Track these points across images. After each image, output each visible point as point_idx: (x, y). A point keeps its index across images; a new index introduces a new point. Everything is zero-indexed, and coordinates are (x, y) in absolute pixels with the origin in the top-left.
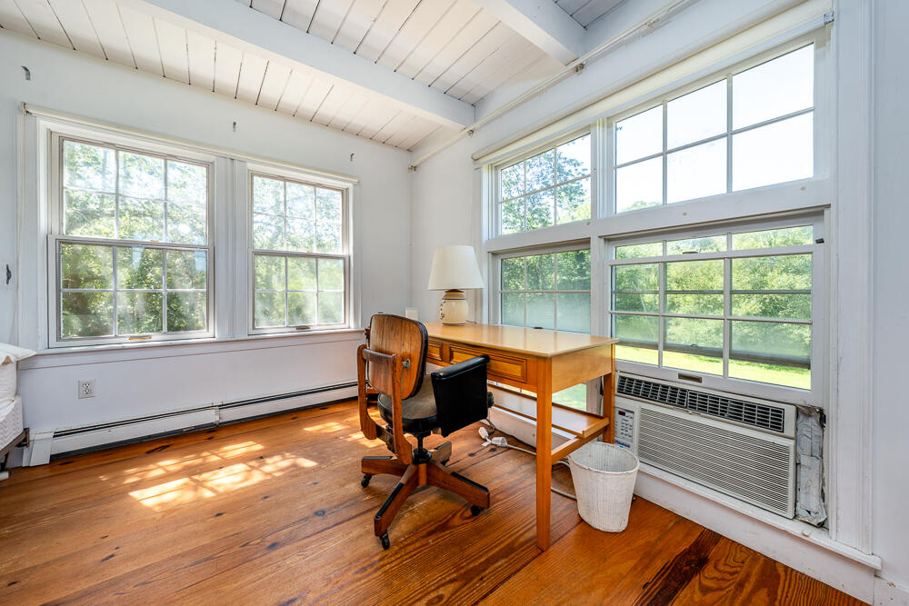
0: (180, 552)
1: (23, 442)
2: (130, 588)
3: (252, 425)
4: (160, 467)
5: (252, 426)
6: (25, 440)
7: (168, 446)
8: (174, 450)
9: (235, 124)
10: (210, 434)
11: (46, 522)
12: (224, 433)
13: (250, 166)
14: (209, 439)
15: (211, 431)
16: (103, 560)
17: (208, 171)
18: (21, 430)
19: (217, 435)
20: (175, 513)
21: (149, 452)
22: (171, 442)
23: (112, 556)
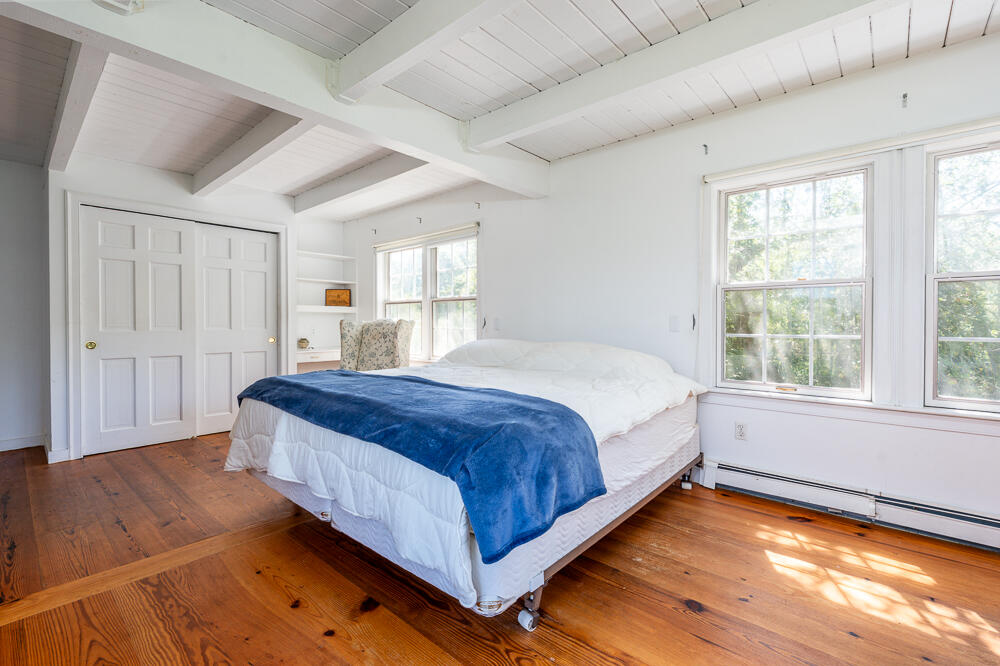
0: (802, 642)
1: (699, 464)
2: (756, 640)
3: (926, 544)
4: (795, 538)
5: (926, 547)
6: (701, 462)
7: (809, 520)
8: (815, 527)
9: (905, 96)
10: (863, 529)
11: (708, 538)
12: (879, 536)
13: (929, 148)
14: (859, 534)
15: (863, 526)
16: (740, 599)
17: (866, 178)
18: (698, 454)
19: (870, 534)
20: (806, 599)
21: (790, 518)
22: (815, 518)
23: (747, 600)
